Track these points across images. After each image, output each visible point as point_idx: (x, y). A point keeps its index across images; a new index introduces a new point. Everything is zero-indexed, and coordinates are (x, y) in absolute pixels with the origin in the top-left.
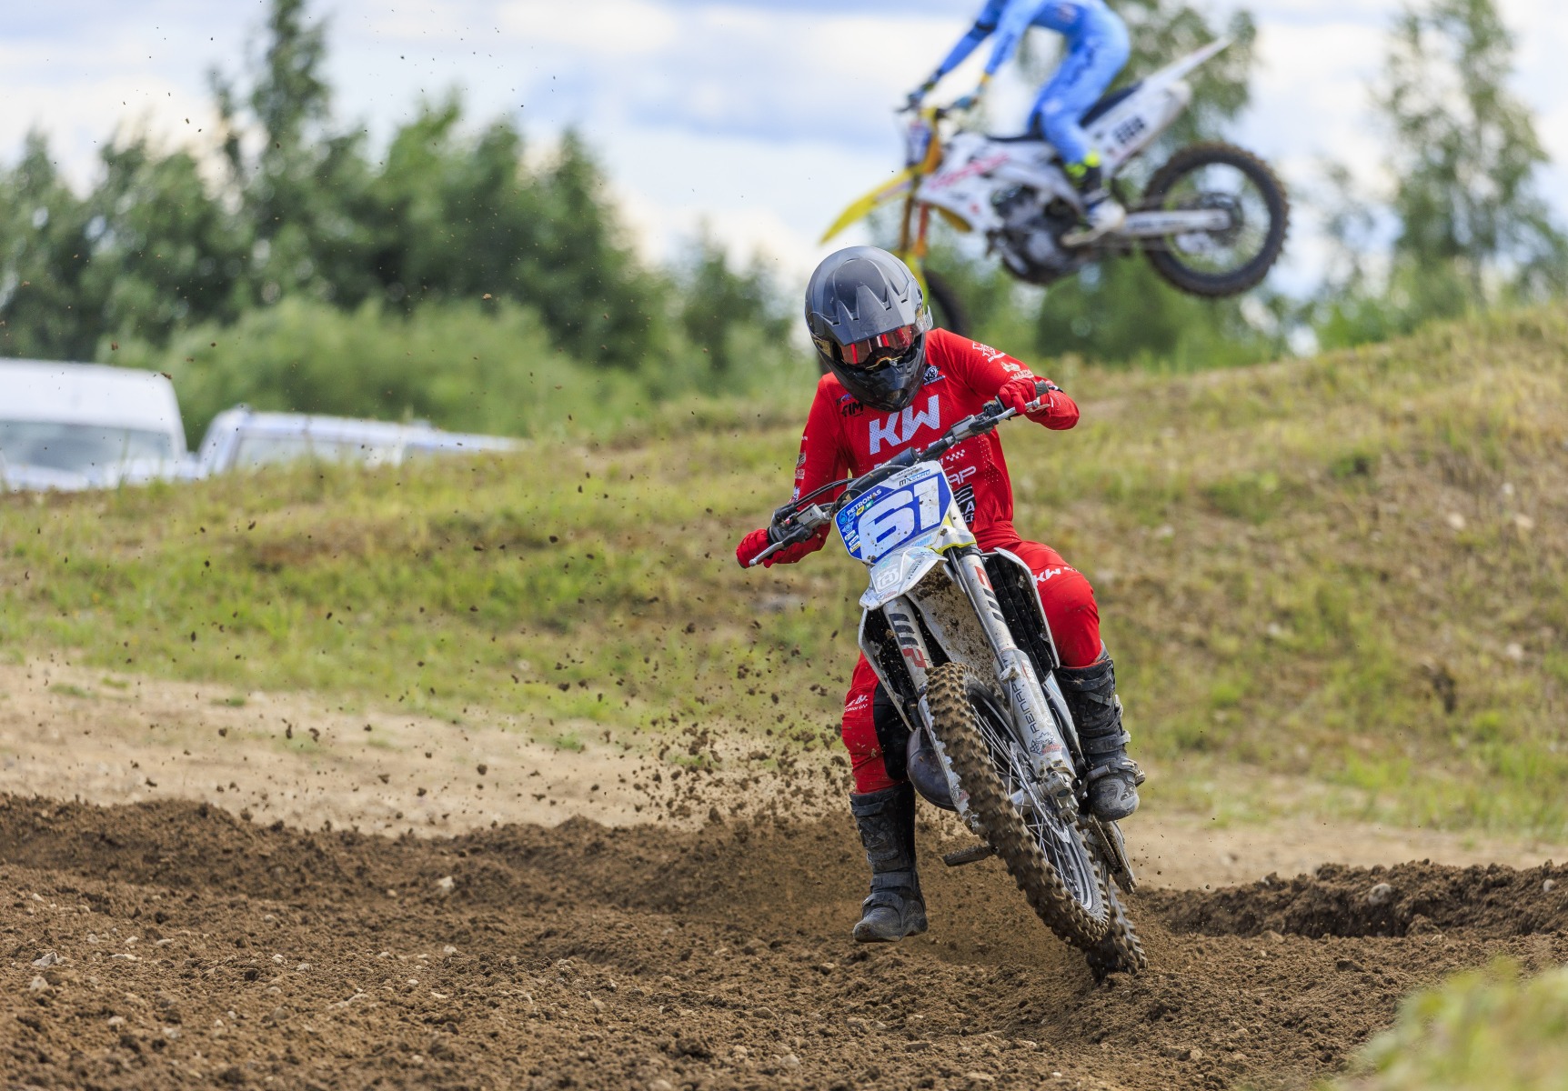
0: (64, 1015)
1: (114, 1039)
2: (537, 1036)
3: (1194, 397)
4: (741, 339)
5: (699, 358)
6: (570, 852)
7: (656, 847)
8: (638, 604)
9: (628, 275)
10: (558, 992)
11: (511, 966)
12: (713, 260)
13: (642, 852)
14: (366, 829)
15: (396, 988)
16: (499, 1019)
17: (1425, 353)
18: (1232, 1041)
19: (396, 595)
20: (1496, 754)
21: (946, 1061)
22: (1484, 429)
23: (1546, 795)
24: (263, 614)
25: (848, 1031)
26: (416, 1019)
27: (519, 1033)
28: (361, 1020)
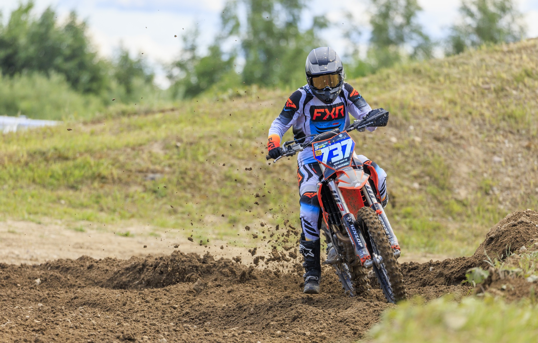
2: (73, 335)
4: (137, 82)
5: (122, 90)
6: (82, 268)
7: (113, 265)
8: (102, 179)
9: (96, 61)
10: (79, 319)
11: (63, 310)
12: (124, 55)
13: (108, 268)
14: (8, 262)
15: (22, 319)
16: (59, 329)
17: (380, 80)
18: (321, 328)
19: (16, 178)
20: (410, 222)
21: (219, 339)
22: (402, 107)
23: (429, 236)
25: (184, 329)
26: (29, 330)
27: (66, 334)
28: (9, 331)
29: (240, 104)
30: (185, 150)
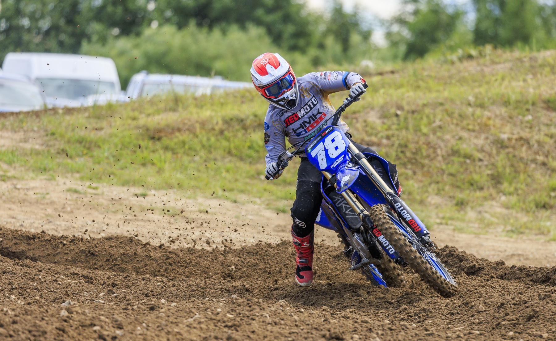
0: (75, 326)
1: (96, 336)
2: (271, 332)
3: (540, 61)
9: (304, 13)
10: (279, 313)
11: (260, 303)
12: (338, 7)
14: (198, 247)
15: (212, 313)
16: (255, 325)
19: (209, 149)
24: (155, 157)
25: (400, 328)
26: (221, 325)
27: (264, 331)
28: (198, 326)
29: (471, 67)
30: (406, 119)
